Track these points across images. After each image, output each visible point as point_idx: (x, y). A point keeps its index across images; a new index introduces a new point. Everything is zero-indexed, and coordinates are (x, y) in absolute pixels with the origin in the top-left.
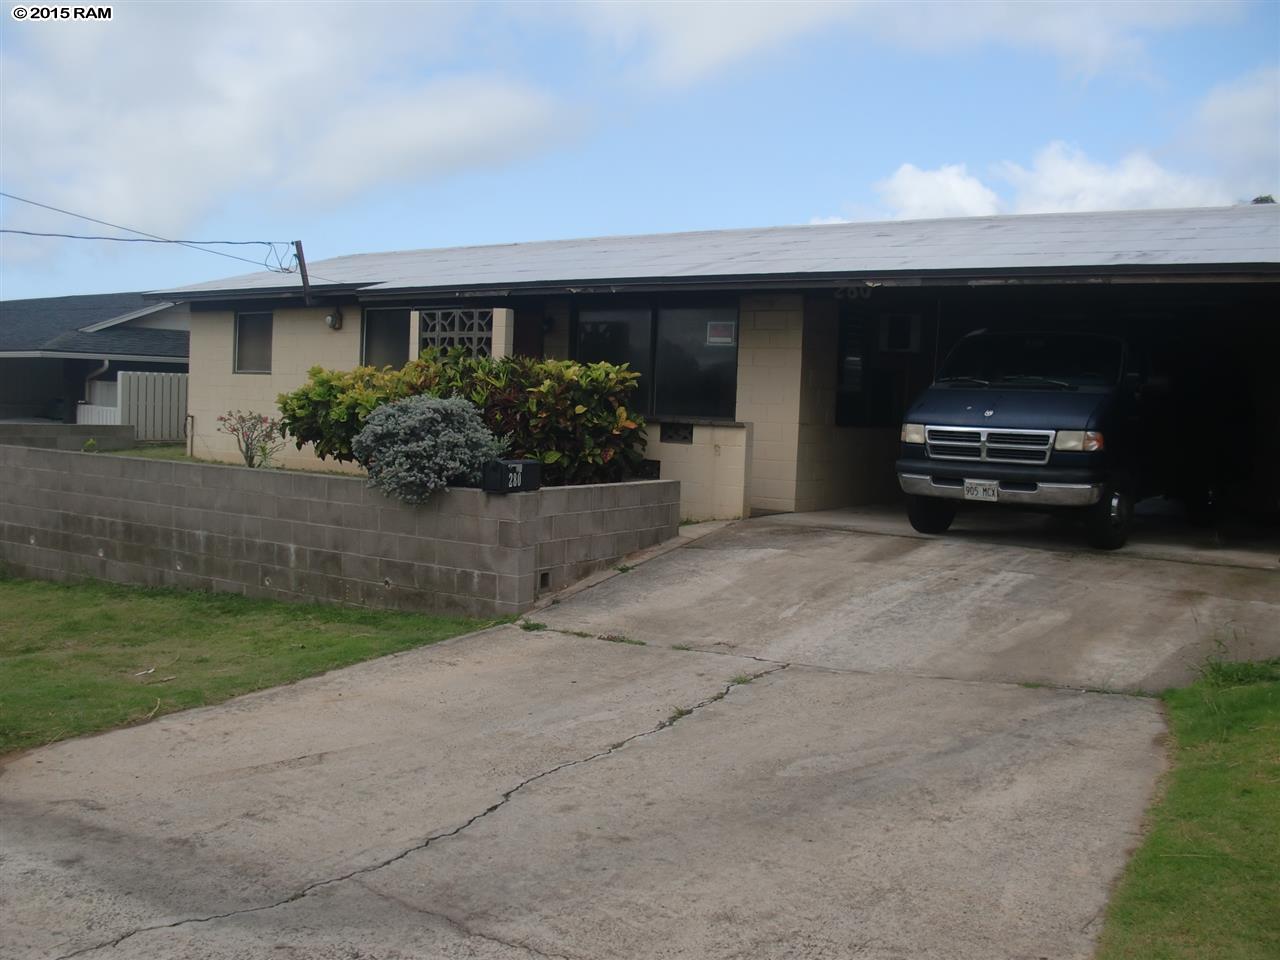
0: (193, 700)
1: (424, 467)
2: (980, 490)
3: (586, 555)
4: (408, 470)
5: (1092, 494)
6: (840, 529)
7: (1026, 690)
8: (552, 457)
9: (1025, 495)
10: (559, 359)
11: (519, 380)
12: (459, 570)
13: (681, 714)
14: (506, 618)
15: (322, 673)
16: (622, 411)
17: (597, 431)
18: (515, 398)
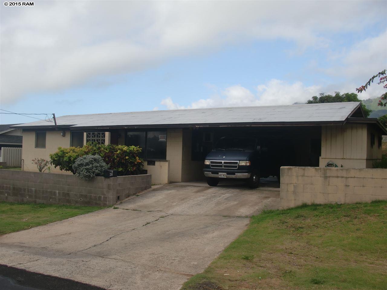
0: (38, 224)
1: (90, 172)
2: (223, 175)
3: (128, 192)
4: (86, 172)
5: (248, 176)
6: (191, 185)
7: (223, 217)
8: (120, 169)
9: (233, 176)
10: (122, 145)
11: (112, 151)
12: (98, 196)
13: (148, 223)
14: (110, 206)
15: (68, 218)
16: (137, 158)
17: (131, 163)
18: (111, 155)
